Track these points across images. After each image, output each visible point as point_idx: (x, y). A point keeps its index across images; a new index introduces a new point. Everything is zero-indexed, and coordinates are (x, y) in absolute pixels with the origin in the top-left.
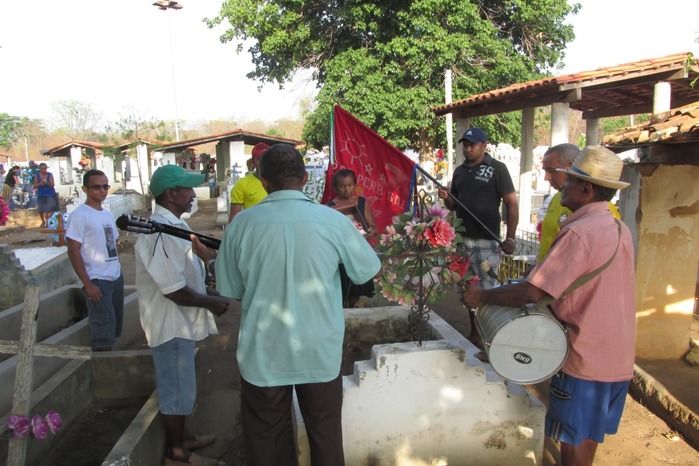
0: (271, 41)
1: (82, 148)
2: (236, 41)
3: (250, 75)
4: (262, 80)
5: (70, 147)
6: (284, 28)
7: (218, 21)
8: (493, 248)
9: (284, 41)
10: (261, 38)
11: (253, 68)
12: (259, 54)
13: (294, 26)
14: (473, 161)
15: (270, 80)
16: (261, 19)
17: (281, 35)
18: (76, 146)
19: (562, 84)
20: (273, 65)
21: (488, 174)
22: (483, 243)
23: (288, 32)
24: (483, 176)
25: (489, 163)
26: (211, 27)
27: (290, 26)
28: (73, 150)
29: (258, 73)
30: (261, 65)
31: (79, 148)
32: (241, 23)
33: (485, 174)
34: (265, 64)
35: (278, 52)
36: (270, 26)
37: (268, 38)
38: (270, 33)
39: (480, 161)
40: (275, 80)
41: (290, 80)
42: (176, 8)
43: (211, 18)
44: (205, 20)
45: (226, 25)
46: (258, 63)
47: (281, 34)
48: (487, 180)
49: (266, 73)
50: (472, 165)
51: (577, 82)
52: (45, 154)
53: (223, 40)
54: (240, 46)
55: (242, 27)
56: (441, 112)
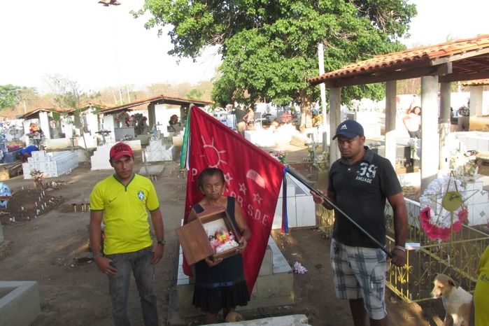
0: (183, 26)
1: (48, 112)
2: (157, 27)
3: (170, 53)
4: (180, 56)
5: (39, 112)
6: (192, 16)
7: (141, 12)
8: (379, 257)
9: (193, 25)
10: (176, 24)
11: (172, 47)
12: (176, 37)
13: (200, 14)
14: (351, 158)
15: (185, 56)
16: (175, 9)
17: (190, 21)
18: (43, 111)
19: (434, 59)
20: (187, 44)
21: (371, 174)
22: (367, 252)
23: (196, 19)
24: (365, 176)
25: (370, 160)
26: (136, 17)
27: (197, 14)
28: (41, 114)
29: (176, 50)
30: (178, 44)
31: (46, 113)
32: (160, 13)
33: (367, 173)
34: (181, 44)
35: (189, 35)
36: (182, 15)
37: (180, 24)
38: (182, 20)
39: (359, 157)
40: (189, 56)
41: (199, 55)
42: (116, 4)
43: (136, 11)
44: (131, 12)
45: (149, 15)
46: (176, 43)
47: (192, 20)
48: (370, 181)
49: (182, 50)
50: (351, 162)
51: (448, 56)
52: (20, 118)
53: (147, 27)
54: (160, 31)
55: (160, 16)
56: (315, 83)
